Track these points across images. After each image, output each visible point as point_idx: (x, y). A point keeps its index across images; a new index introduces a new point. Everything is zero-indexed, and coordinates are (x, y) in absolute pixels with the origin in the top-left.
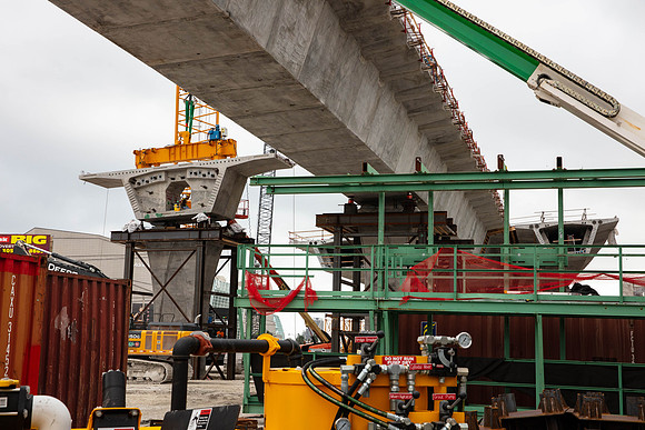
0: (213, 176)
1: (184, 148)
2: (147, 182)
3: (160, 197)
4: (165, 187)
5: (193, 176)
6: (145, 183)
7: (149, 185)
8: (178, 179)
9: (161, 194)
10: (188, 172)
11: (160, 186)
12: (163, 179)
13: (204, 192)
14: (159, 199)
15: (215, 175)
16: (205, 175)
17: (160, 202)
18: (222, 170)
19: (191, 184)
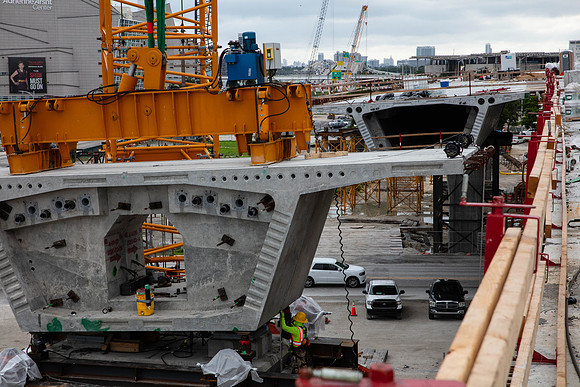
0: (253, 212)
1: (148, 104)
2: (46, 214)
3: (89, 257)
4: (101, 231)
5: (189, 208)
6: (38, 220)
7: (52, 222)
8: (141, 208)
9: (90, 251)
10: (173, 194)
11: (86, 226)
12: (95, 208)
13: (225, 253)
14: (87, 265)
15: (261, 208)
16: (225, 209)
17: (90, 274)
18: (286, 202)
19: (179, 224)
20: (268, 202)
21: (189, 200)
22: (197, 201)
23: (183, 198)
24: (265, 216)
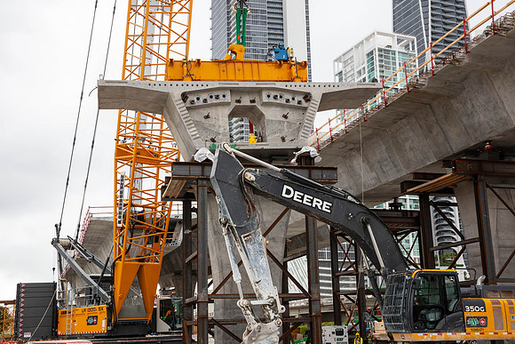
0: (299, 102)
2: (205, 101)
3: (221, 123)
4: (227, 111)
5: (272, 100)
6: (201, 103)
7: (206, 105)
8: (246, 101)
9: (221, 117)
10: (264, 95)
11: (220, 108)
12: (228, 98)
13: (284, 122)
14: (220, 126)
15: (303, 101)
16: (288, 101)
17: (221, 130)
18: (317, 96)
19: (263, 110)
20: (307, 97)
21: (272, 97)
22: (275, 97)
23: (269, 96)
24: (304, 104)
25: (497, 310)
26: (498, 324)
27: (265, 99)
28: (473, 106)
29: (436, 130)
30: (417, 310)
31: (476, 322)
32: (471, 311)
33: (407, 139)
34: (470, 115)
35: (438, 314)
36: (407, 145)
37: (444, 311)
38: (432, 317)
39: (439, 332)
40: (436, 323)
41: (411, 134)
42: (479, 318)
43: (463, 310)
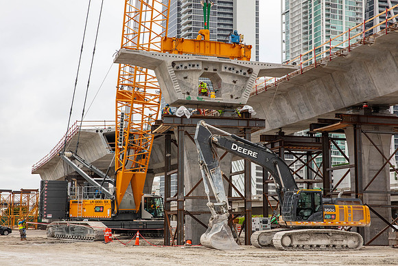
0: (245, 74)
5: (227, 71)
6: (183, 69)
8: (211, 70)
9: (194, 81)
10: (223, 66)
12: (200, 67)
13: (233, 85)
14: (193, 84)
15: (247, 73)
16: (237, 72)
17: (194, 87)
18: (256, 70)
19: (221, 77)
20: (250, 71)
21: (227, 69)
22: (230, 69)
24: (247, 75)
25: (342, 211)
26: (342, 218)
27: (223, 70)
28: (356, 80)
29: (334, 90)
30: (298, 210)
31: (330, 217)
32: (327, 211)
33: (317, 94)
34: (355, 85)
35: (309, 213)
36: (317, 97)
37: (313, 211)
38: (306, 214)
39: (309, 221)
40: (308, 217)
41: (319, 91)
42: (331, 215)
43: (323, 211)
